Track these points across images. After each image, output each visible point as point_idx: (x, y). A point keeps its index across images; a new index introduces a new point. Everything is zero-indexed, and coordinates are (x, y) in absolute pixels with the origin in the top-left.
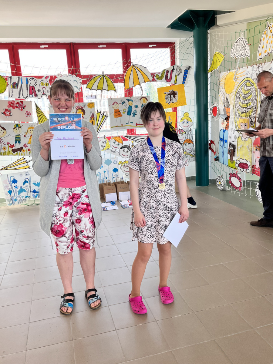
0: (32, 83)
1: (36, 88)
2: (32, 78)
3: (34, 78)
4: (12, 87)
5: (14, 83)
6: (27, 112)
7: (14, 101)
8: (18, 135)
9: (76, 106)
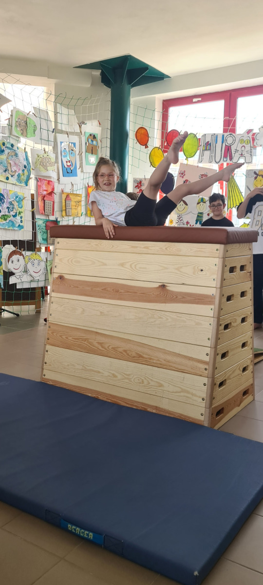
0: (230, 141)
1: (233, 148)
2: (230, 134)
3: (233, 134)
4: (204, 149)
5: (208, 142)
8: (202, 213)
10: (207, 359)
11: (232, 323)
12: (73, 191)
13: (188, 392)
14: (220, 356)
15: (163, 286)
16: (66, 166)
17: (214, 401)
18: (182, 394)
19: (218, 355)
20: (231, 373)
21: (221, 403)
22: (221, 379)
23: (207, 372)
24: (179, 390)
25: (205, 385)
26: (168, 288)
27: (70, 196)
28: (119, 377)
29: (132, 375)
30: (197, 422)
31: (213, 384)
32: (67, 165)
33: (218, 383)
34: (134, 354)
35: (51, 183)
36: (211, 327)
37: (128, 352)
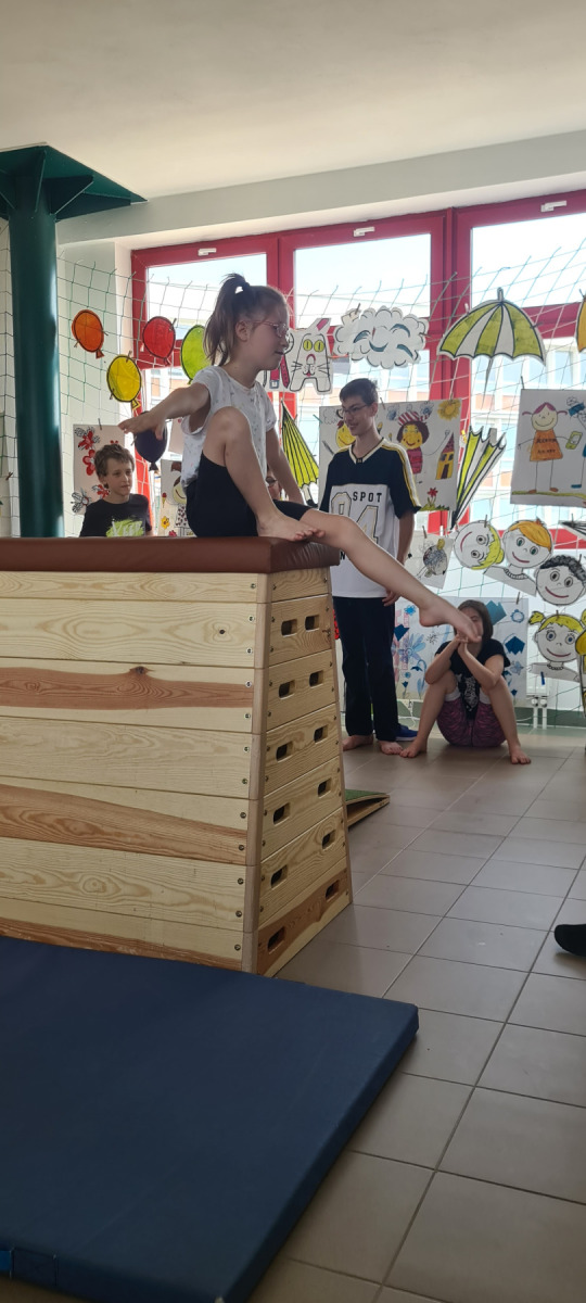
9: (402, 411)
10: (243, 825)
11: (295, 743)
13: (204, 901)
14: (271, 816)
15: (140, 671)
17: (262, 916)
18: (193, 907)
19: (266, 814)
20: (297, 849)
21: (277, 919)
22: (276, 865)
23: (243, 853)
24: (186, 898)
25: (240, 881)
26: (150, 674)
28: (50, 881)
29: (80, 875)
30: (227, 966)
31: (258, 880)
33: (271, 875)
34: (81, 827)
36: (248, 755)
37: (68, 823)
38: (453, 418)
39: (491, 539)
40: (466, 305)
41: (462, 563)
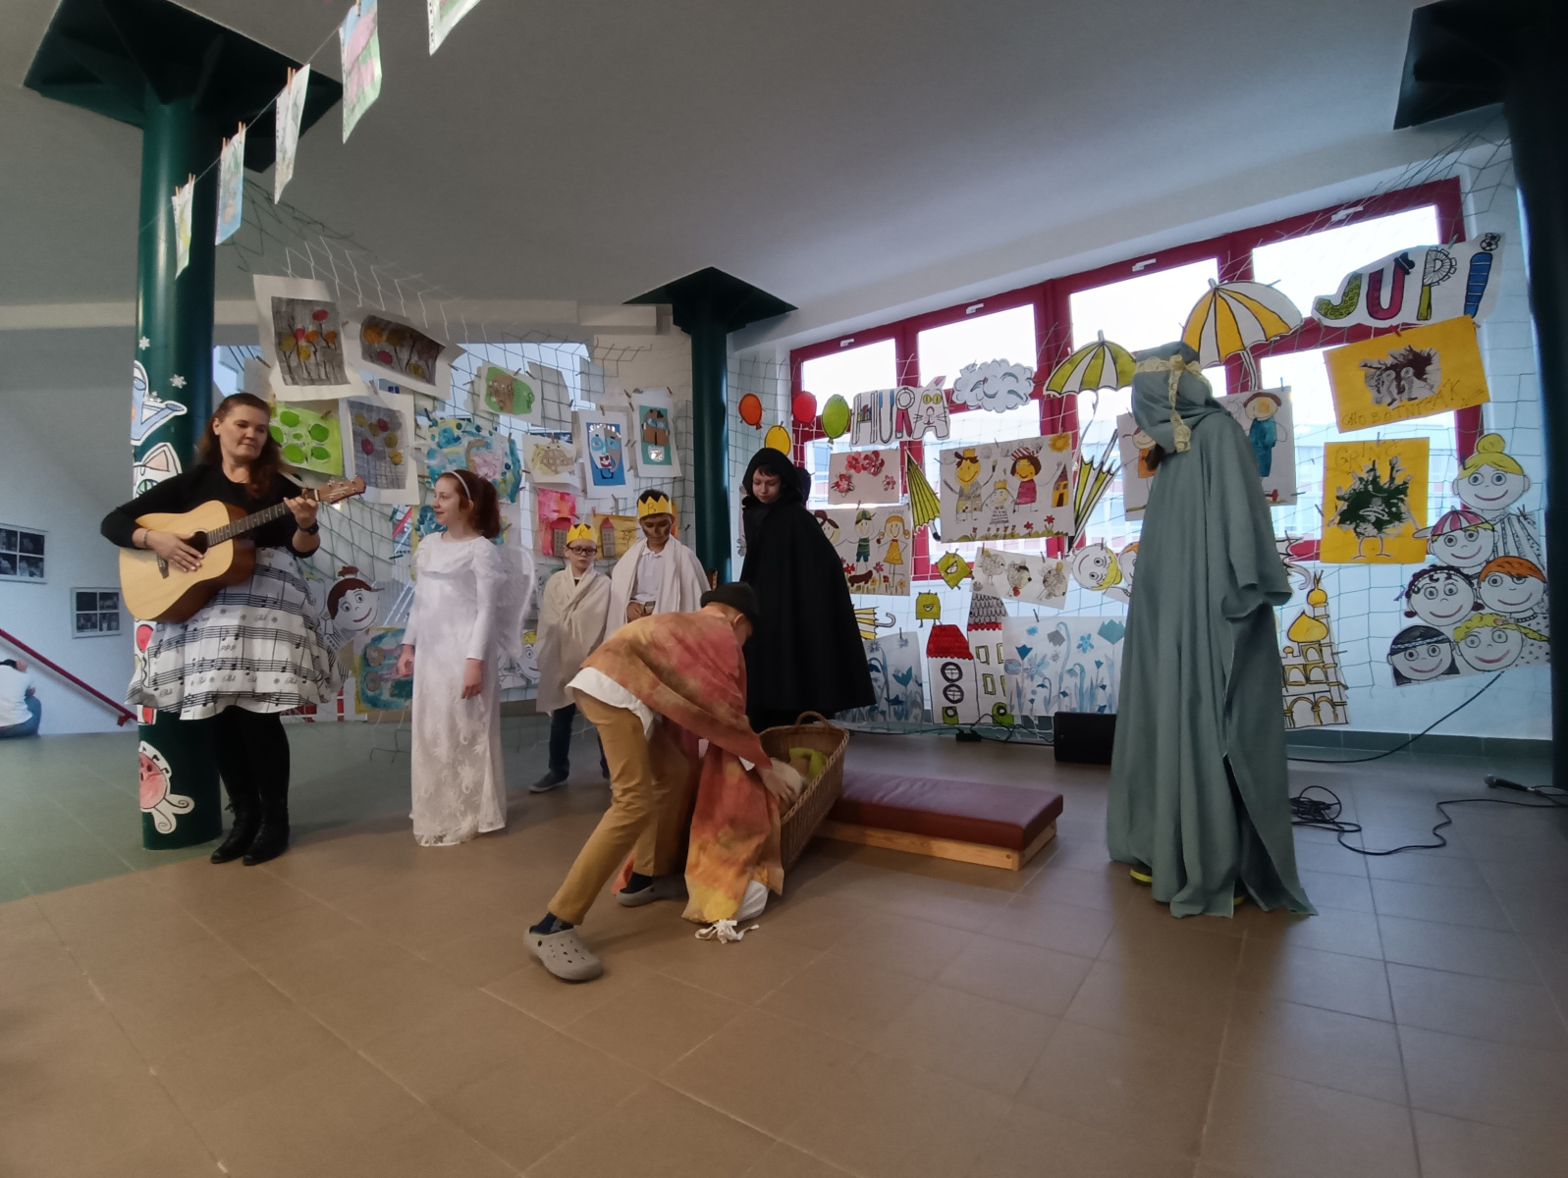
0: (904, 400)
1: (912, 413)
2: (904, 389)
3: (910, 387)
4: (859, 419)
5: (865, 407)
6: (887, 477)
7: (859, 453)
8: (866, 540)
9: (1015, 448)
12: (617, 511)
16: (600, 467)
27: (611, 521)
32: (603, 465)
35: (567, 497)
38: (1064, 451)
39: (1108, 561)
40: (1069, 349)
41: (1080, 584)
